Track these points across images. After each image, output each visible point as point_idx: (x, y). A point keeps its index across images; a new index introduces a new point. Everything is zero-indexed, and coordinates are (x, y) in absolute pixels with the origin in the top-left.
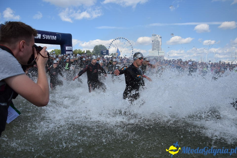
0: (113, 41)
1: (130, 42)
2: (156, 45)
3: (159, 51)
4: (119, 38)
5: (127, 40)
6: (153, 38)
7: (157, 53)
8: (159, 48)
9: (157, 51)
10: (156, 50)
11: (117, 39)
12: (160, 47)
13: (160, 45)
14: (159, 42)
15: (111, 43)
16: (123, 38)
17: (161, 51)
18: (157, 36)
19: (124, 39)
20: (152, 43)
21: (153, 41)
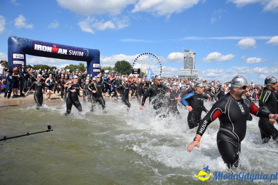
0: (139, 57)
1: (158, 59)
2: (188, 62)
3: (192, 70)
4: (145, 53)
5: (155, 56)
6: (186, 54)
7: (190, 72)
8: (192, 66)
9: (190, 70)
10: (188, 68)
11: (143, 54)
12: (194, 65)
13: (194, 63)
14: (193, 58)
15: (136, 59)
16: (150, 54)
17: (194, 70)
18: (190, 52)
19: (152, 54)
20: (184, 60)
21: (185, 58)
